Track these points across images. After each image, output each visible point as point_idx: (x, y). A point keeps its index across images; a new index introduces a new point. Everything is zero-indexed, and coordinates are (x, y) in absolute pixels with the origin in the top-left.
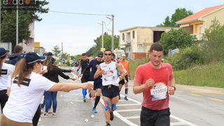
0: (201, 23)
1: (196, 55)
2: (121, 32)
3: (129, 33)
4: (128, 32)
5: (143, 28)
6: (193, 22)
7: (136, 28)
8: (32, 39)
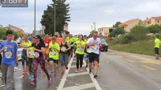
1: (131, 37)
2: (98, 29)
3: (101, 30)
5: (106, 28)
7: (103, 28)
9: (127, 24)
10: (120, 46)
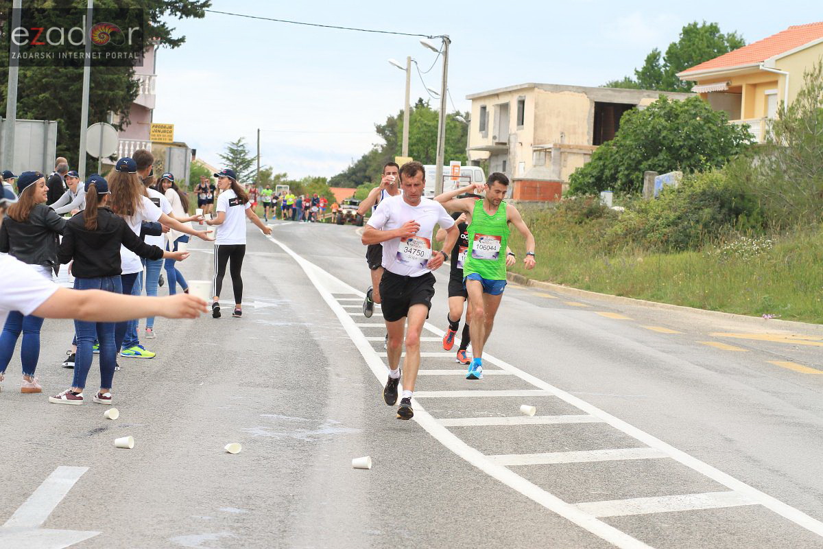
0: (771, 79)
1: (742, 197)
2: (475, 99)
3: (505, 107)
4: (502, 100)
5: (557, 88)
6: (743, 76)
7: (531, 88)
8: (145, 111)
9: (768, 65)
10: (641, 261)
